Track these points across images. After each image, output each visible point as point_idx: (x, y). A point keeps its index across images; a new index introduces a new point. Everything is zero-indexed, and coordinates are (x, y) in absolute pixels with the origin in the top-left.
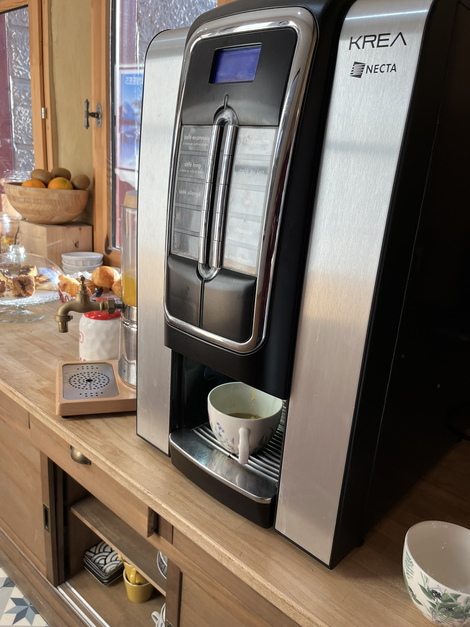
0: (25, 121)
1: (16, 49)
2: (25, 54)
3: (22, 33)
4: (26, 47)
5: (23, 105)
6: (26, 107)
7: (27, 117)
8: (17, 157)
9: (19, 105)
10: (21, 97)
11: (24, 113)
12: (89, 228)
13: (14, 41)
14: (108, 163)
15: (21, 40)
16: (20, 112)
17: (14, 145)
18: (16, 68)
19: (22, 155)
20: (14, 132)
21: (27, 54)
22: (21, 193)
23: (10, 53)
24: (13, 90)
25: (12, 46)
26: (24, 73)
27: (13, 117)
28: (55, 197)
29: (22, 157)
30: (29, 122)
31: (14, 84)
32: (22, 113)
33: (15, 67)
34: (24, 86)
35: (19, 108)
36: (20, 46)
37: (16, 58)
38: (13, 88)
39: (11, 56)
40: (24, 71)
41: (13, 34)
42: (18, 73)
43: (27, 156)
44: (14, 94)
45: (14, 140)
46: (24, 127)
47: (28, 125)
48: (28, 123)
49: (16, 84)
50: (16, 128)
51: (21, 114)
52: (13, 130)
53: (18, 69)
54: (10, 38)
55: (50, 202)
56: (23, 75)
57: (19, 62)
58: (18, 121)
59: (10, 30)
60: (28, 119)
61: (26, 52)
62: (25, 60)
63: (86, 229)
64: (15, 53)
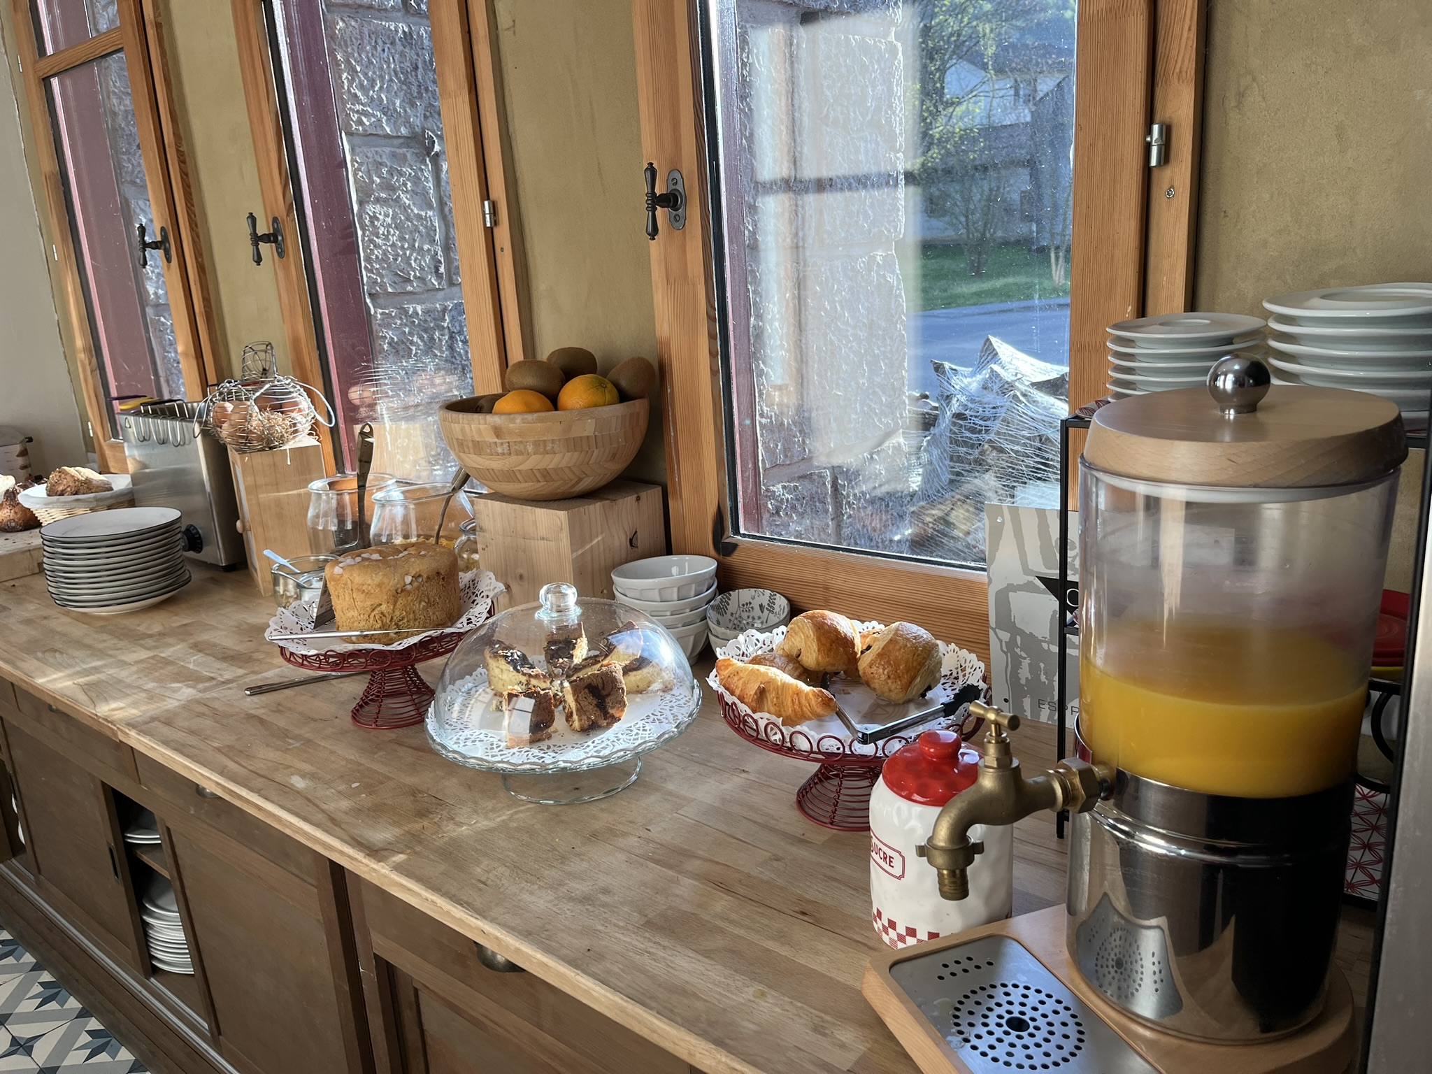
0: (387, 238)
1: (348, 62)
2: (370, 74)
3: (356, 21)
4: (370, 55)
5: (378, 200)
6: (384, 202)
7: (389, 226)
8: (375, 327)
9: (368, 202)
10: (373, 182)
11: (381, 217)
12: (657, 491)
13: (342, 43)
14: (711, 318)
15: (356, 39)
16: (374, 218)
17: (368, 301)
18: (353, 111)
19: (387, 321)
20: (366, 268)
21: (374, 73)
22: (498, 432)
23: (337, 77)
24: (353, 166)
25: (339, 58)
26: (373, 119)
27: (360, 233)
28: (587, 428)
29: (388, 326)
30: (395, 238)
31: (353, 150)
32: (378, 219)
33: (350, 109)
34: (377, 152)
35: (370, 209)
36: (356, 55)
37: (350, 85)
38: (353, 161)
39: (340, 81)
40: (373, 115)
41: (338, 27)
42: (360, 122)
43: (399, 322)
44: (355, 175)
45: (366, 287)
46: (385, 253)
47: (393, 245)
48: (393, 242)
49: (358, 150)
50: (368, 259)
51: (376, 223)
52: (363, 264)
53: (358, 112)
54: (332, 37)
55: (574, 444)
56: (371, 125)
57: (359, 94)
58: (371, 241)
59: (329, 16)
60: (392, 232)
61: (372, 67)
62: (373, 87)
63: (651, 496)
64: (348, 73)
